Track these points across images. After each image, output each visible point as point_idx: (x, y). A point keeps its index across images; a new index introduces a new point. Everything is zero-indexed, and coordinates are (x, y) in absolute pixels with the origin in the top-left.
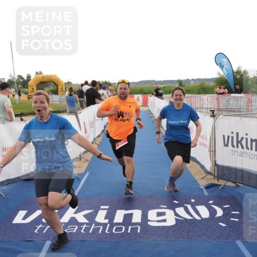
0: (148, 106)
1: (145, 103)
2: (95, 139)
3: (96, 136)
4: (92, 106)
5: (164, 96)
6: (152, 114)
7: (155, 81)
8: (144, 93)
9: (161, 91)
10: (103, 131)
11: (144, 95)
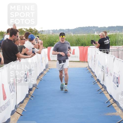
0: (87, 62)
1: (84, 58)
2: (16, 107)
3: (18, 103)
4: (12, 63)
5: (111, 48)
6: (93, 73)
7: (97, 27)
8: (82, 45)
9: (107, 42)
10: (27, 96)
11: (82, 47)
